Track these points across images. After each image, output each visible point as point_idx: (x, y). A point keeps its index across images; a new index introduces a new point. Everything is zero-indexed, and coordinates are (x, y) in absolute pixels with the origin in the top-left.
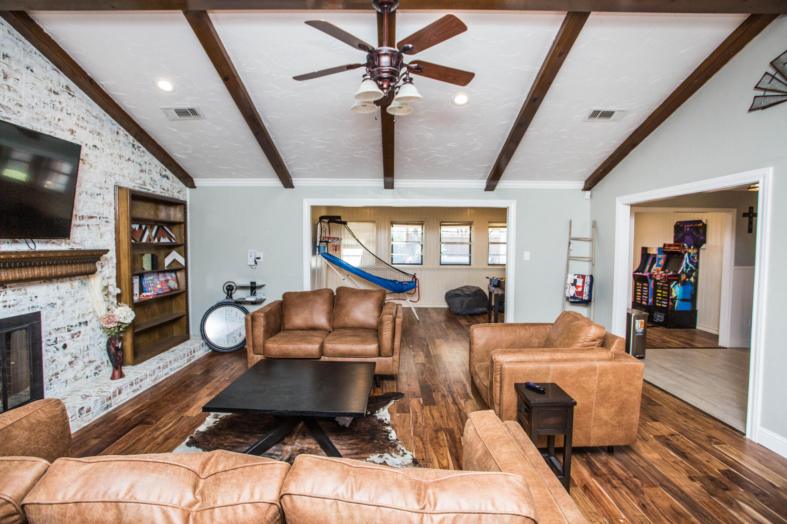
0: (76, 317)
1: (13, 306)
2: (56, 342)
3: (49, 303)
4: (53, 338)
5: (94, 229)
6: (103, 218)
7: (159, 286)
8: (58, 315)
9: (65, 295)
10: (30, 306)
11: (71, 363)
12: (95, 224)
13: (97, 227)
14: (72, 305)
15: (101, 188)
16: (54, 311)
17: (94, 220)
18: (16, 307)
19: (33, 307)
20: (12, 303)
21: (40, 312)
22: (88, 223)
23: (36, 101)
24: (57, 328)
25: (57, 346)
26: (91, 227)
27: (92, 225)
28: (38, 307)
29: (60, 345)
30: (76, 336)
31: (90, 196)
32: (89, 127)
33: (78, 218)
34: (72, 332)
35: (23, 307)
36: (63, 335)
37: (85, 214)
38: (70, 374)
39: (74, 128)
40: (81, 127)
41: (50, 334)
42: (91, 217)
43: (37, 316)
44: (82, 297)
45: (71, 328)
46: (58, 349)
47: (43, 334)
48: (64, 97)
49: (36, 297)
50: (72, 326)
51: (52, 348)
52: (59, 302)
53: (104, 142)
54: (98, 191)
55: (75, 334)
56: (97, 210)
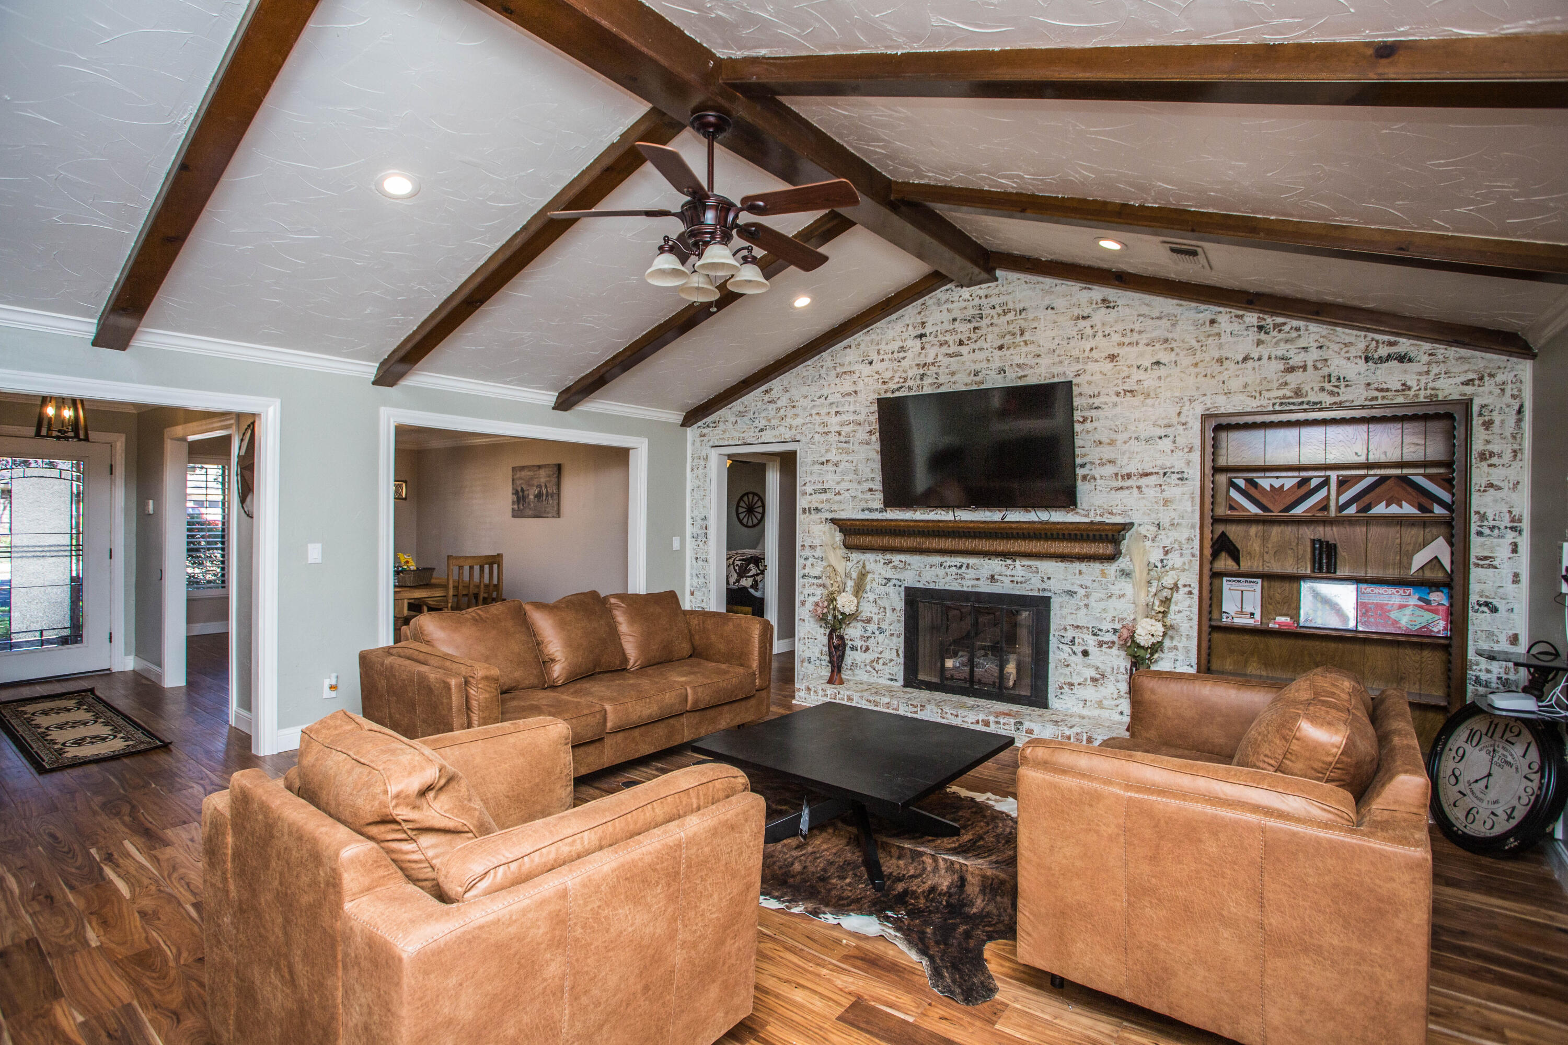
0: (1109, 619)
1: (1021, 583)
2: (1073, 641)
3: (1066, 589)
4: (1070, 634)
5: (1151, 493)
6: (1173, 473)
8: (1079, 609)
9: (1089, 584)
10: (1041, 588)
11: (1094, 680)
12: (1152, 484)
13: (1158, 489)
14: (1101, 600)
15: (1169, 426)
16: (1073, 602)
17: (1154, 478)
18: (1023, 585)
19: (1044, 590)
20: (1020, 579)
21: (1050, 598)
22: (1139, 484)
23: (1056, 341)
24: (1075, 624)
25: (1074, 648)
26: (1145, 489)
27: (1147, 486)
28: (1050, 591)
29: (1078, 649)
30: (1105, 646)
31: (1144, 442)
32: (1144, 338)
33: (1120, 478)
34: (1100, 638)
35: (1032, 587)
36: (1086, 637)
37: (1134, 471)
38: (1090, 693)
39: (1117, 351)
40: (1129, 344)
41: (1064, 628)
42: (1146, 475)
43: (1046, 601)
44: (1122, 592)
45: (1099, 633)
46: (1074, 653)
47: (1053, 627)
48: (1100, 316)
49: (1049, 578)
50: (1100, 630)
51: (1067, 649)
52: (1082, 592)
53: (1177, 350)
54: (1162, 431)
55: (1106, 643)
56: (1159, 463)
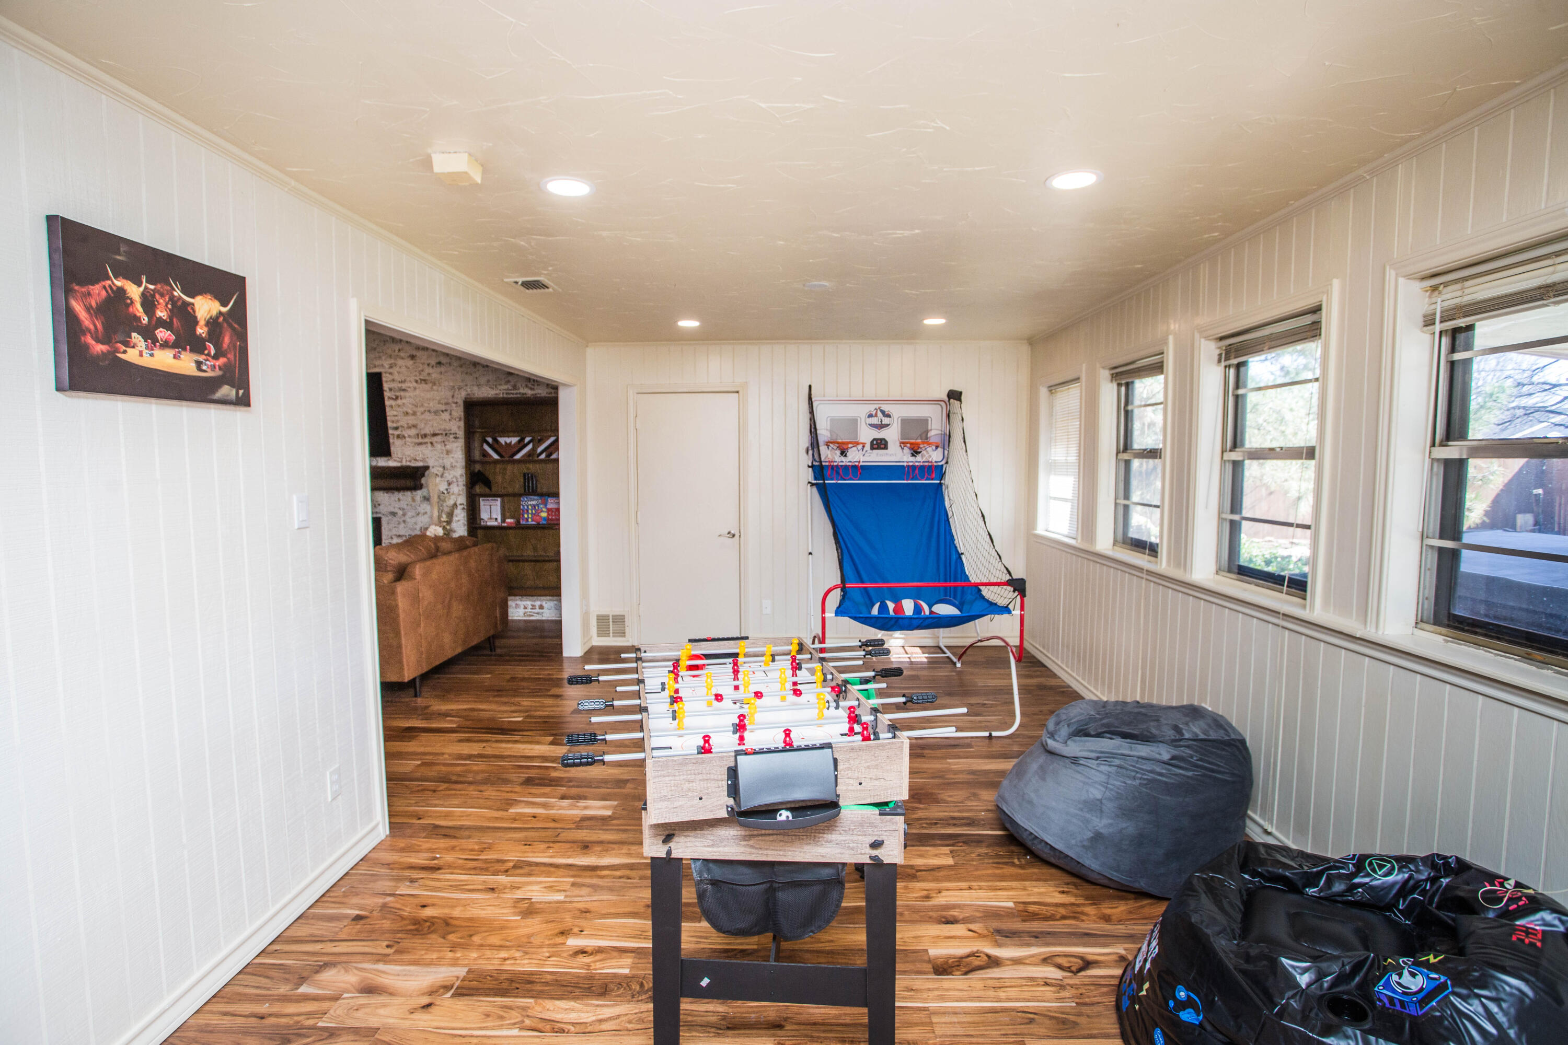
3: (390, 511)
5: (439, 446)
6: (450, 434)
7: (544, 515)
8: (399, 524)
9: (405, 507)
12: (439, 441)
13: (443, 444)
14: (413, 517)
15: (447, 404)
16: (395, 519)
17: (440, 437)
21: (380, 518)
22: (431, 441)
24: (398, 535)
26: (435, 444)
27: (436, 442)
31: (433, 414)
33: (420, 437)
37: (428, 432)
39: (414, 353)
41: (392, 538)
42: (436, 435)
43: (378, 520)
44: (424, 512)
49: (379, 505)
52: (400, 512)
54: (443, 408)
56: (443, 427)
